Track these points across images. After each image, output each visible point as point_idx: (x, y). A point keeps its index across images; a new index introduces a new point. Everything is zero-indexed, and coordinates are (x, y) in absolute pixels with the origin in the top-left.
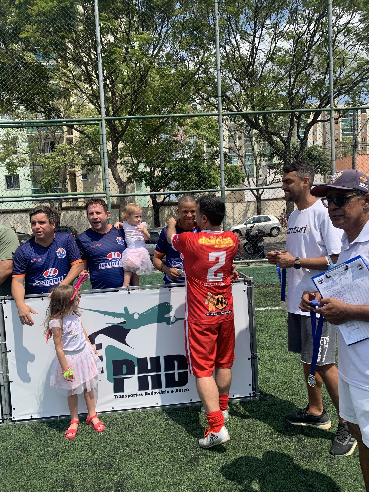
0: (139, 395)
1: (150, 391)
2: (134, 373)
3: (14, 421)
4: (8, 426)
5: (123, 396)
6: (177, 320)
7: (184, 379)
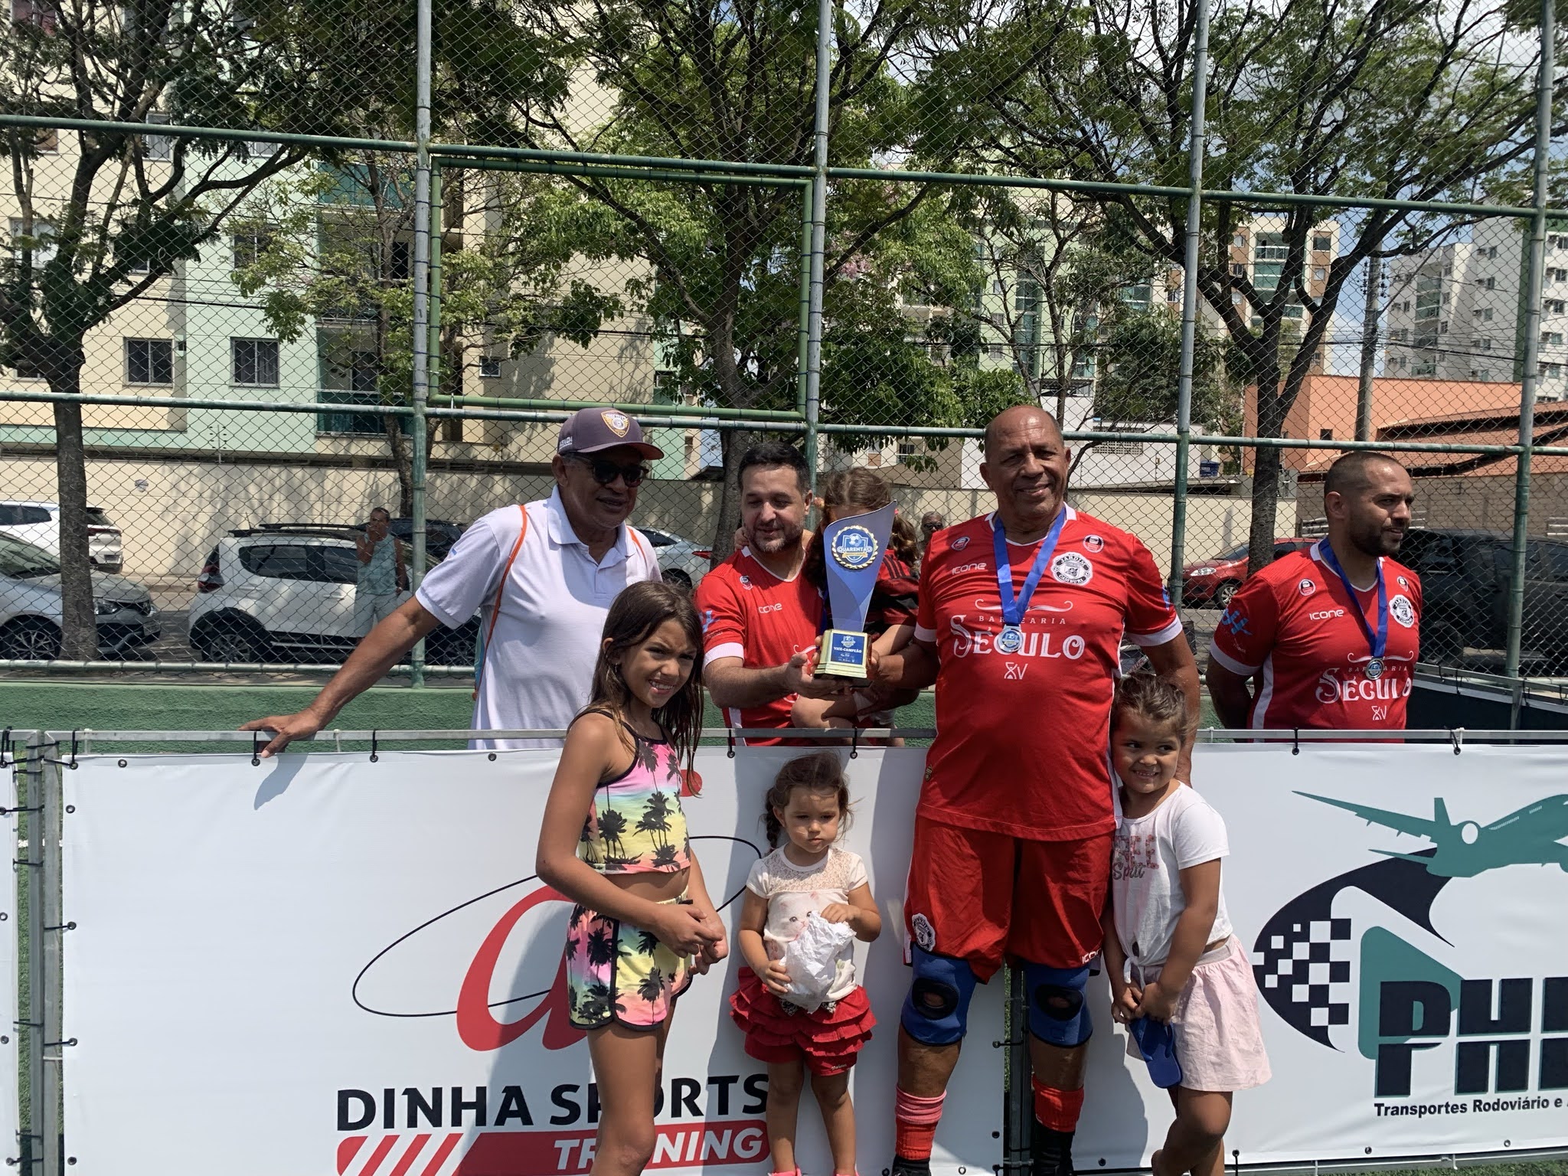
0: (1454, 1108)
5: (1405, 1109)
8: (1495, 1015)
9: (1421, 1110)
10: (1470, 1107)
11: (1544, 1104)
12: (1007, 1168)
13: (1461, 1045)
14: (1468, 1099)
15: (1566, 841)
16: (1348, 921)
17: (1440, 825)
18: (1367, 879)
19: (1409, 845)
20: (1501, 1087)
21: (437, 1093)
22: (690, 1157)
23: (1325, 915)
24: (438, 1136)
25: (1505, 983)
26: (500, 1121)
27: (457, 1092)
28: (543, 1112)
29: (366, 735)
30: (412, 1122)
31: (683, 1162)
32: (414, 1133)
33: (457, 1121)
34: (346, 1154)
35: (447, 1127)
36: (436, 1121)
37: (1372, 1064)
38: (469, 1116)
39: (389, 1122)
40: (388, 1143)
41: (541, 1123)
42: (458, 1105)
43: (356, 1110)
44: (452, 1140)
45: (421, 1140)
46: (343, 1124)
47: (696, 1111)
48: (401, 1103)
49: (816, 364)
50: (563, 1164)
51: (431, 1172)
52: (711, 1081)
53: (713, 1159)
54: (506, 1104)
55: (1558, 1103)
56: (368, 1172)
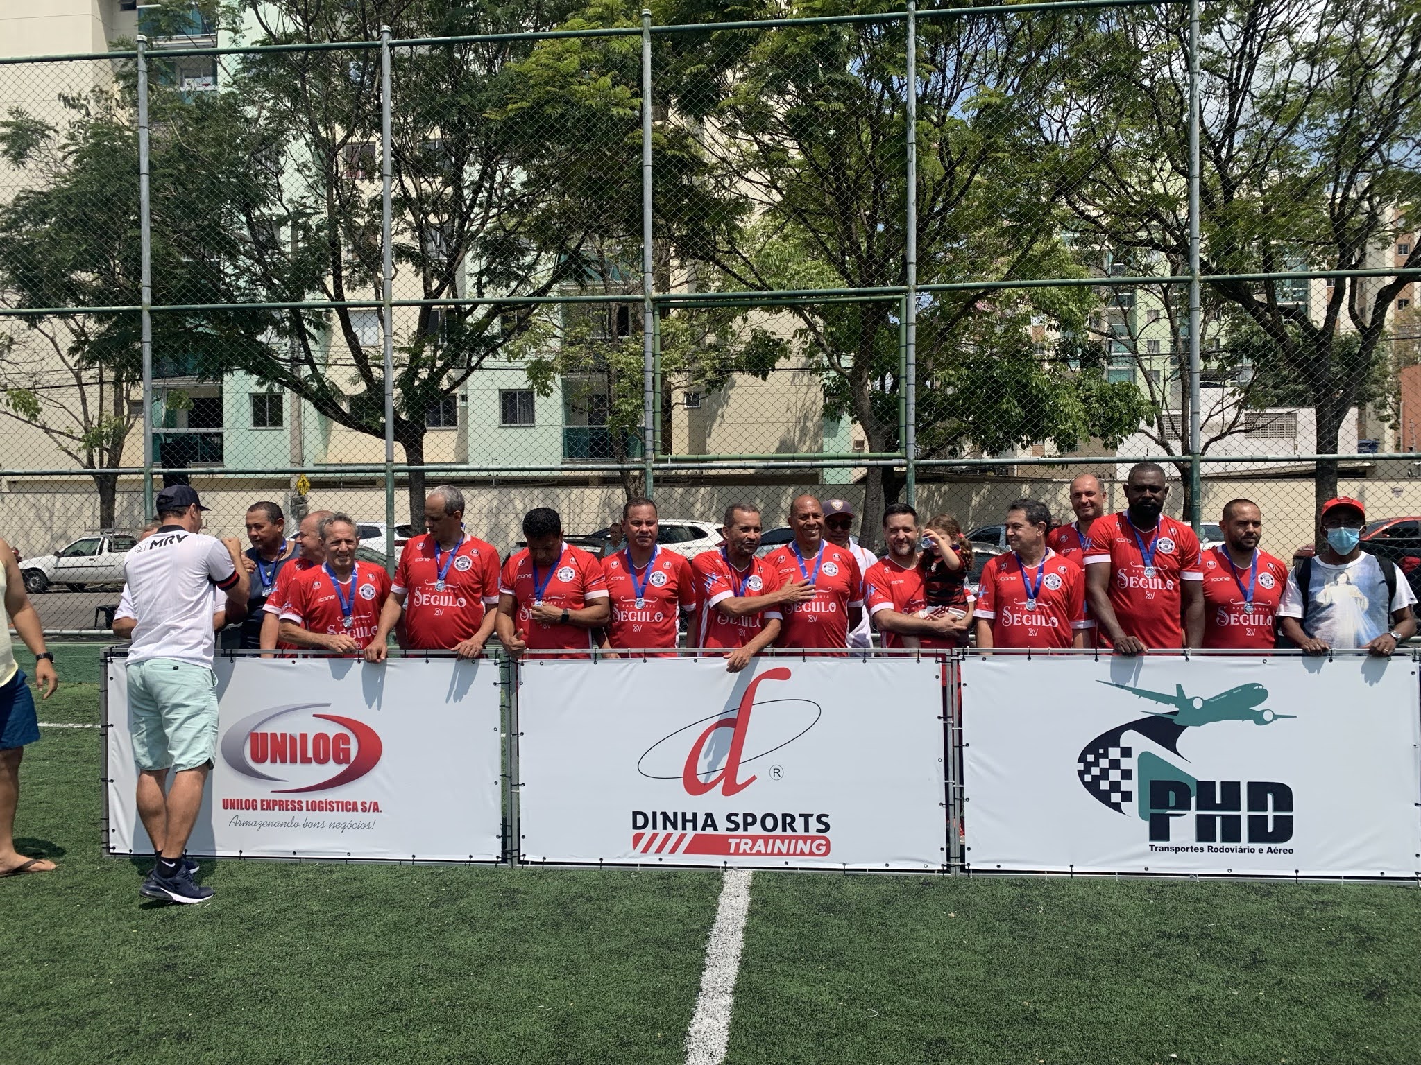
1: (1218, 844)
2: (1189, 808)
3: (968, 871)
4: (956, 879)
5: (1167, 849)
6: (1276, 717)
7: (1284, 830)
8: (1218, 801)
9: (1177, 850)
10: (1206, 849)
11: (1253, 851)
12: (948, 866)
13: (1198, 817)
14: (1205, 845)
15: (1257, 708)
16: (1130, 749)
17: (1180, 698)
18: (1140, 726)
19: (1162, 709)
20: (1224, 840)
21: (675, 814)
22: (791, 851)
23: (1117, 745)
24: (676, 834)
25: (1223, 784)
26: (704, 829)
27: (684, 814)
28: (723, 826)
29: (641, 651)
30: (665, 828)
31: (788, 854)
32: (665, 832)
33: (684, 828)
34: (637, 839)
35: (680, 831)
36: (675, 828)
37: (1147, 824)
39: (655, 827)
40: (654, 836)
41: (722, 831)
42: (685, 821)
43: (640, 820)
44: (682, 837)
45: (669, 836)
46: (635, 827)
47: (794, 830)
48: (660, 819)
49: (912, 420)
50: (732, 850)
51: (673, 851)
52: (801, 816)
53: (802, 853)
54: (706, 820)
55: (1261, 851)
56: (645, 850)
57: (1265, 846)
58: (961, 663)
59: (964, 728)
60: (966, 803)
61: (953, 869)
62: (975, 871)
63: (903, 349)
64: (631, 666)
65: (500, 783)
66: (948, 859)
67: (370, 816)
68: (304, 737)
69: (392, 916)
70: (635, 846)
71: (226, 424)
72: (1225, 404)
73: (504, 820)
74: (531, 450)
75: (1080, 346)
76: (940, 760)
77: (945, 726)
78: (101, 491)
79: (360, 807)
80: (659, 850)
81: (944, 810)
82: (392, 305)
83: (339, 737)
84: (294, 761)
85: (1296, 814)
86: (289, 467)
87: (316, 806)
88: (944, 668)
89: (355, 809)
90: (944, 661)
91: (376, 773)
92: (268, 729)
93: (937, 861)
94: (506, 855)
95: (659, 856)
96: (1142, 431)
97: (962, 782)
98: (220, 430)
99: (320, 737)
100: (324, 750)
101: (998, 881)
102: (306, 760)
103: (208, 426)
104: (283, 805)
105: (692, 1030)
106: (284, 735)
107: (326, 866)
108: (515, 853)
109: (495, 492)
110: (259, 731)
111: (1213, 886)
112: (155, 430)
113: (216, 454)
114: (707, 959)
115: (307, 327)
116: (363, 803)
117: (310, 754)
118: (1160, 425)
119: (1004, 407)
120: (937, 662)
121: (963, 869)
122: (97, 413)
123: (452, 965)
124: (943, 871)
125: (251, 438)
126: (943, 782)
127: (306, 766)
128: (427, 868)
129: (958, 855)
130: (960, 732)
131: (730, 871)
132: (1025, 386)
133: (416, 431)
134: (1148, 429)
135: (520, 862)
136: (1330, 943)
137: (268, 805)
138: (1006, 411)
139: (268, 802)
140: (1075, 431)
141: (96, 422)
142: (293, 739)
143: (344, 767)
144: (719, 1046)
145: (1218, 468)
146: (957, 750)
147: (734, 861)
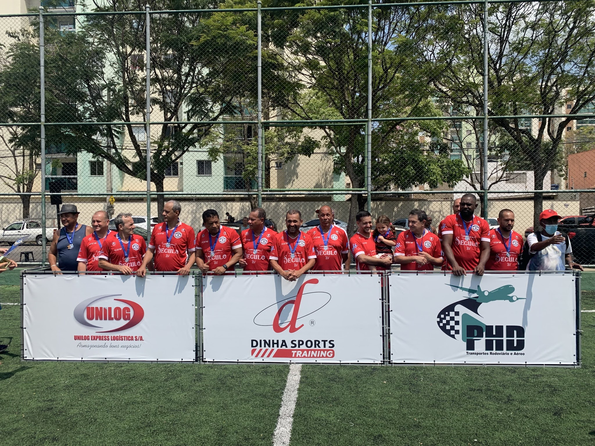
0: (485, 354)
1: (494, 351)
2: (482, 337)
3: (392, 363)
4: (387, 367)
5: (473, 353)
6: (518, 299)
7: (521, 345)
8: (494, 333)
9: (477, 354)
10: (489, 354)
11: (508, 354)
12: (384, 362)
13: (486, 340)
14: (489, 352)
15: (510, 295)
16: (458, 312)
17: (479, 291)
18: (463, 303)
20: (496, 350)
21: (269, 341)
22: (318, 356)
23: (453, 310)
24: (270, 349)
25: (496, 327)
26: (281, 347)
27: (273, 341)
28: (289, 345)
29: (255, 272)
30: (265, 346)
31: (317, 357)
32: (265, 348)
33: (273, 346)
34: (253, 352)
35: (271, 348)
36: (269, 346)
37: (465, 343)
38: (275, 345)
39: (261, 346)
40: (261, 350)
41: (289, 347)
42: (273, 343)
43: (255, 343)
44: (272, 350)
45: (267, 350)
46: (252, 346)
47: (319, 347)
48: (263, 343)
49: (370, 175)
50: (293, 356)
51: (268, 356)
52: (322, 341)
53: (323, 357)
54: (282, 343)
55: (511, 354)
56: (257, 356)
57: (513, 352)
58: (389, 277)
59: (390, 304)
60: (391, 335)
61: (385, 363)
62: (395, 363)
63: (366, 145)
64: (251, 278)
65: (195, 328)
66: (384, 358)
67: (139, 342)
68: (110, 309)
69: (147, 385)
70: (252, 355)
71: (78, 174)
72: (498, 169)
73: (196, 344)
74: (209, 186)
75: (439, 144)
76: (380, 317)
77: (383, 303)
78: (23, 202)
79: (134, 339)
80: (262, 356)
81: (382, 338)
82: (150, 124)
83: (125, 309)
84: (105, 319)
85: (527, 338)
86: (105, 193)
87: (115, 338)
88: (382, 278)
89: (132, 339)
90: (382, 275)
91: (141, 324)
92: (94, 305)
93: (379, 360)
94: (197, 359)
95: (262, 358)
96: (464, 180)
97: (389, 326)
98: (75, 176)
99: (117, 309)
100: (119, 314)
101: (404, 368)
102: (111, 319)
103: (70, 175)
104: (100, 338)
105: (275, 433)
106: (101, 308)
107: (120, 364)
108: (201, 358)
109: (194, 204)
110: (91, 306)
111: (492, 369)
112: (46, 176)
113: (74, 187)
114: (282, 402)
115: (113, 132)
116: (136, 337)
117: (113, 316)
118: (471, 178)
119: (407, 169)
120: (379, 276)
121: (390, 363)
122: (21, 168)
123: (173, 406)
124: (381, 364)
125: (89, 180)
126: (382, 326)
127: (111, 321)
128: (163, 364)
129: (388, 357)
130: (389, 305)
131: (292, 364)
132: (416, 161)
133: (160, 178)
134: (466, 179)
135: (203, 361)
136: (540, 392)
137: (94, 338)
138: (408, 172)
139: (94, 337)
140: (437, 179)
141: (21, 173)
142: (105, 310)
143: (128, 321)
144: (287, 439)
145: (495, 196)
146: (387, 313)
147: (294, 360)
